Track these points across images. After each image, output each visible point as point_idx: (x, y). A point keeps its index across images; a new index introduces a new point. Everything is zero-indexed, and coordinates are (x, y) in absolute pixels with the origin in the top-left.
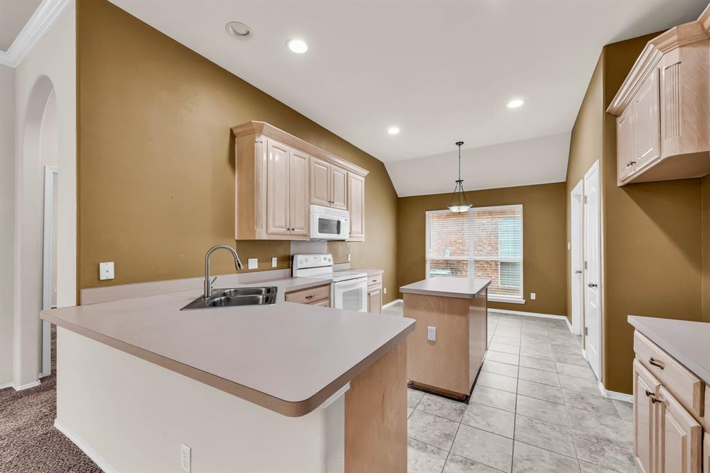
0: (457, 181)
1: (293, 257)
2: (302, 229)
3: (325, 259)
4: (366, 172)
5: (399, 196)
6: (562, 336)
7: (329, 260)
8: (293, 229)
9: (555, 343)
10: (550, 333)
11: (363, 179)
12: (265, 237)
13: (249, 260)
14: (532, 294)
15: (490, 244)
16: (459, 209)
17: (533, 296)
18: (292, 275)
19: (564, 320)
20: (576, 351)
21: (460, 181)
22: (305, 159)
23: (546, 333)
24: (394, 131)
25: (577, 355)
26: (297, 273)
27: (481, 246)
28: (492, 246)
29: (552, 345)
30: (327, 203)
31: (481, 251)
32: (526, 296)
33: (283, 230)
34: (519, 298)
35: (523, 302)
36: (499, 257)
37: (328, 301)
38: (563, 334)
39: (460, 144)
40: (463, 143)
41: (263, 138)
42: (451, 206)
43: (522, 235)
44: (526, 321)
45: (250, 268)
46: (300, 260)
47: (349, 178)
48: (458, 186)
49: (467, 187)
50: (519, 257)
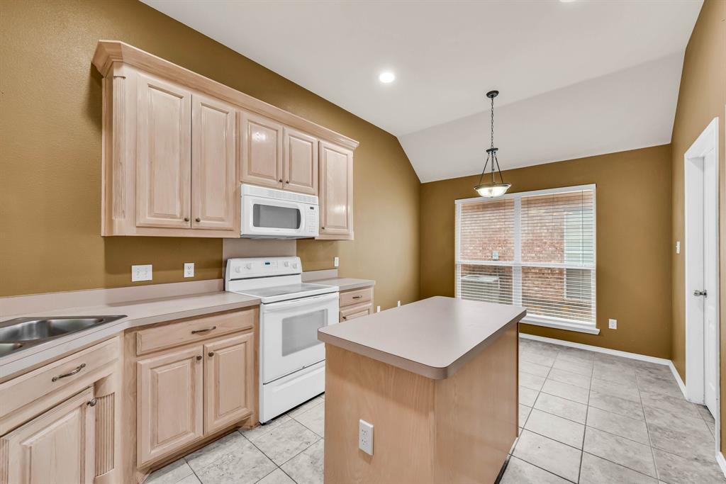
0: (488, 151)
1: (226, 262)
2: (222, 220)
3: (286, 265)
4: (355, 144)
5: (422, 182)
6: (667, 405)
7: (295, 266)
8: (198, 221)
9: (656, 422)
10: (643, 394)
11: (350, 154)
12: (131, 231)
13: (133, 267)
14: (610, 320)
15: (552, 245)
16: (491, 191)
17: (613, 324)
18: (224, 290)
19: (667, 368)
20: (702, 450)
21: (492, 150)
22: (227, 113)
23: (634, 394)
24: (387, 77)
25: (705, 462)
26: (231, 286)
27: (539, 246)
28: (554, 246)
29: (648, 426)
30: (275, 182)
31: (540, 252)
32: (601, 321)
33: (178, 222)
34: (588, 324)
35: (597, 331)
36: (565, 263)
37: (251, 334)
38: (667, 398)
39: (492, 94)
40: (497, 92)
41: (125, 70)
42: (478, 187)
43: (594, 230)
44: (600, 363)
45: (134, 279)
46: (236, 267)
47: (323, 150)
48: (490, 158)
49: (507, 161)
50: (591, 265)
